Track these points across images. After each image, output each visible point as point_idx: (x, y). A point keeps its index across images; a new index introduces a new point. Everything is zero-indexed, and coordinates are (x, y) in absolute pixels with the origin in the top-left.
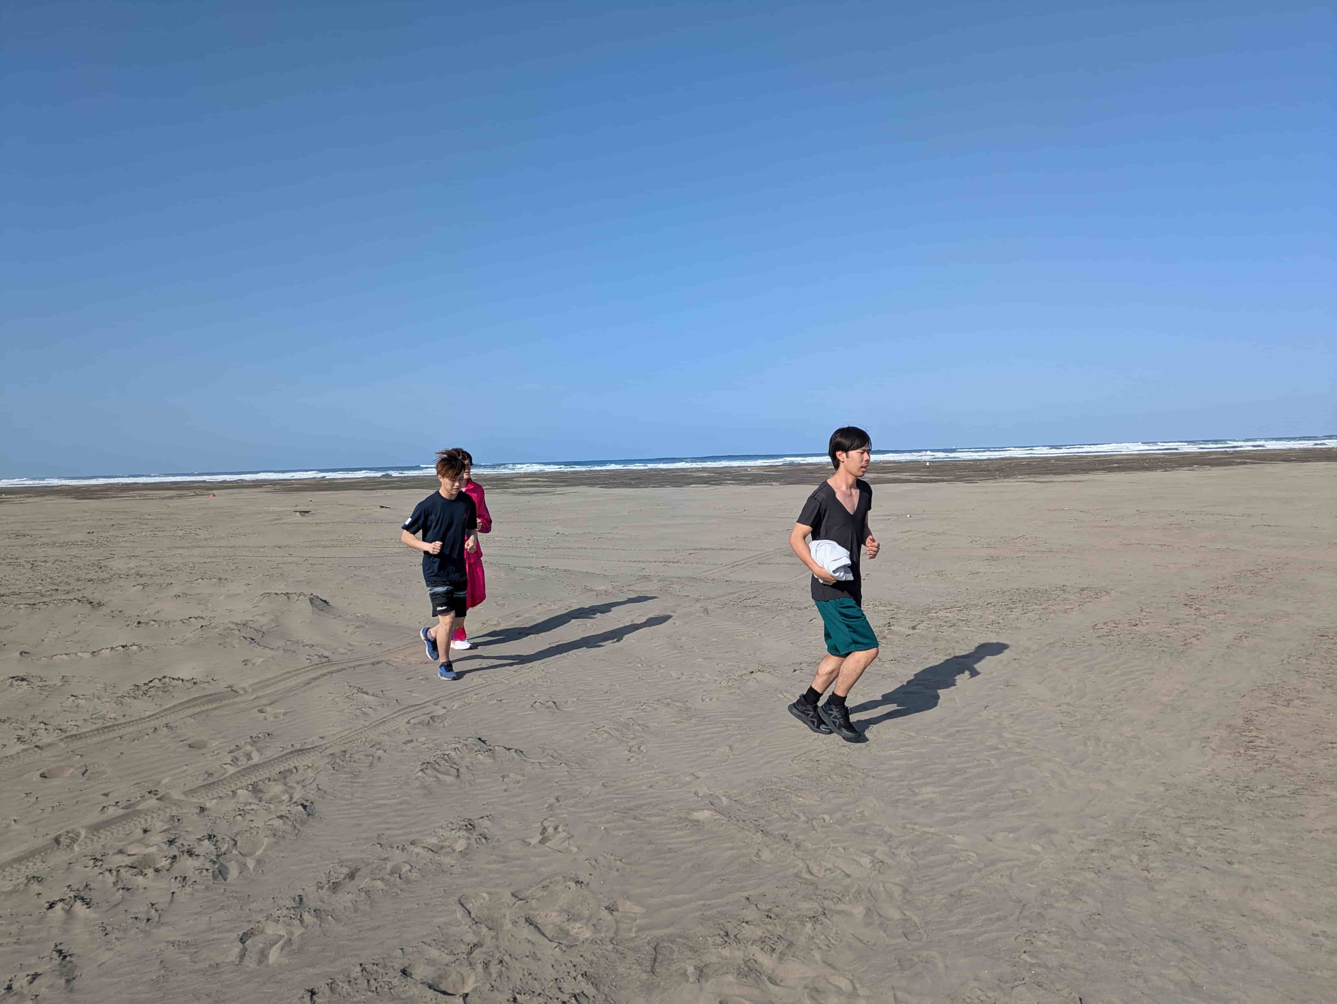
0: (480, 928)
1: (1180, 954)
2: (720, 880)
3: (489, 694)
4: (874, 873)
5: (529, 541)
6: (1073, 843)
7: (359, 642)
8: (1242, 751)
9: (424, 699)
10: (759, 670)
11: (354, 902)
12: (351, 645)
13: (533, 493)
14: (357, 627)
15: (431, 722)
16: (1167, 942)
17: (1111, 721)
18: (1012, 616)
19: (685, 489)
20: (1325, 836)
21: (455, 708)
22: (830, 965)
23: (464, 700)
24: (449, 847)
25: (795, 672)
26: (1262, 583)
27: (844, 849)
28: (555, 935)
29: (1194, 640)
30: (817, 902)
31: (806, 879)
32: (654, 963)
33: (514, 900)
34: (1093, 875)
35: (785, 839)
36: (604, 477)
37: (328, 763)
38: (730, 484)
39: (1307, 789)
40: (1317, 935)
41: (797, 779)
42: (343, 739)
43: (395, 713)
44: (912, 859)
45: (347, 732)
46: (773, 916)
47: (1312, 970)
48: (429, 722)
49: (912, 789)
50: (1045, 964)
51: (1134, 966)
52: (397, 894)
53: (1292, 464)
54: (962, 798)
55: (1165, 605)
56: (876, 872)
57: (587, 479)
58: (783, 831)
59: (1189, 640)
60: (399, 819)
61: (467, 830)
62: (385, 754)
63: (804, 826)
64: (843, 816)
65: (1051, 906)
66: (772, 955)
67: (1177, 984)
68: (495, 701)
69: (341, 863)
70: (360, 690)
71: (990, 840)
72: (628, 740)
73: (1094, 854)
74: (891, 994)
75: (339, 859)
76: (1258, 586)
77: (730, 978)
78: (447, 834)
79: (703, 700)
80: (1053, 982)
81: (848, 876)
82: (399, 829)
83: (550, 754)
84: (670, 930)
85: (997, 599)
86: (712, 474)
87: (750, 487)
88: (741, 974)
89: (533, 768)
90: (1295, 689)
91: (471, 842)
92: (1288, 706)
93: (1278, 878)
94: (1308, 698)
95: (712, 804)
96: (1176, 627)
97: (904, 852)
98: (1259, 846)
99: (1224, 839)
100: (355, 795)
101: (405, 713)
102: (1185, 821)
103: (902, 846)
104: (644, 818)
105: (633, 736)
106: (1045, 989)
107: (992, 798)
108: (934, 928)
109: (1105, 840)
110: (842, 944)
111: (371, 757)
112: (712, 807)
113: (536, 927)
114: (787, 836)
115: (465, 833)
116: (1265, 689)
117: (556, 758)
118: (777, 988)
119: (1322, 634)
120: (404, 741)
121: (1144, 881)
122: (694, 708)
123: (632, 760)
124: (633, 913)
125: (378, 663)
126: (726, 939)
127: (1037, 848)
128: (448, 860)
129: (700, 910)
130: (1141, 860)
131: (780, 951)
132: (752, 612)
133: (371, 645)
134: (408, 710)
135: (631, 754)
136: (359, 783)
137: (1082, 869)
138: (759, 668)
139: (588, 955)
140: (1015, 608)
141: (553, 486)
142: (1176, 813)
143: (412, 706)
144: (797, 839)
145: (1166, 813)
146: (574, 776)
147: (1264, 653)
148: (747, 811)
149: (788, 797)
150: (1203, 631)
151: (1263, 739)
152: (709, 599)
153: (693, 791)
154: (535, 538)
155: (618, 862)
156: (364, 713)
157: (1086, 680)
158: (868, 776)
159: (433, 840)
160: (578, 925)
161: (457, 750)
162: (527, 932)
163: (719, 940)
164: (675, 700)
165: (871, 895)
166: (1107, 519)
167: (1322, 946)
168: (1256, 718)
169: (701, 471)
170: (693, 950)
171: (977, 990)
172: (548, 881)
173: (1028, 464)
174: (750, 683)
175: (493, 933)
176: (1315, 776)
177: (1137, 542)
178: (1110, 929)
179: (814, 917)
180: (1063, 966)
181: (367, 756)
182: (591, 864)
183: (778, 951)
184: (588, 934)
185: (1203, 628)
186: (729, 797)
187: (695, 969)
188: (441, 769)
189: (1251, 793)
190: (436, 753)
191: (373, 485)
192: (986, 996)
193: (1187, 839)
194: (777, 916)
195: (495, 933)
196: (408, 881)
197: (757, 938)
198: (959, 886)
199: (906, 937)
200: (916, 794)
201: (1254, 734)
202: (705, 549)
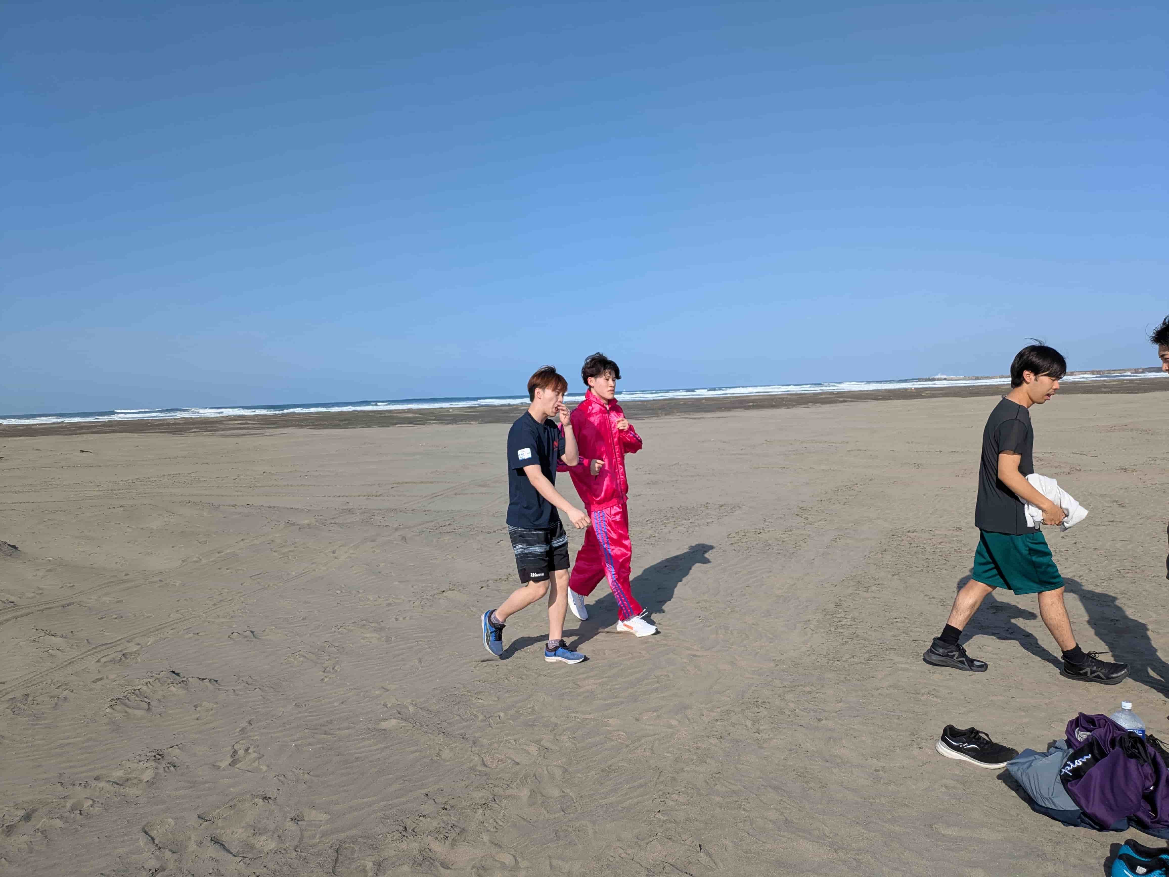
0: (164, 853)
1: (778, 798)
2: (402, 781)
3: (185, 628)
4: (540, 759)
5: (234, 481)
6: (703, 715)
7: (49, 585)
8: (833, 629)
9: (117, 637)
10: (450, 589)
11: (29, 843)
12: (39, 589)
13: (242, 435)
14: (48, 571)
15: (123, 659)
16: (770, 789)
17: (737, 612)
18: (666, 531)
19: (392, 428)
20: (888, 692)
21: (148, 644)
22: (496, 844)
23: (159, 635)
24: (136, 778)
25: (482, 589)
26: (853, 496)
27: (515, 741)
28: (241, 850)
29: (802, 543)
30: (488, 790)
31: (480, 771)
32: (336, 864)
33: (201, 821)
34: (717, 740)
35: (463, 738)
36: (312, 419)
37: (8, 708)
38: (434, 423)
39: (877, 656)
40: (878, 770)
41: (478, 683)
42: (26, 683)
43: (83, 653)
44: (572, 743)
45: (32, 675)
46: (448, 807)
47: (873, 799)
48: (121, 659)
49: (576, 683)
50: (674, 820)
51: (743, 812)
52: (77, 831)
53: (879, 402)
54: (616, 686)
55: (782, 516)
56: (542, 758)
57: (298, 421)
58: (462, 731)
59: (798, 544)
60: (83, 757)
61: (155, 760)
62: (72, 694)
63: (482, 724)
64: (516, 712)
65: (682, 770)
66: (445, 843)
67: (774, 822)
68: (191, 635)
69: (17, 806)
70: (48, 633)
71: (637, 720)
72: (323, 661)
73: (718, 723)
74: (548, 862)
75: (14, 802)
76: (850, 498)
77: (406, 868)
78: (134, 766)
79: (397, 620)
80: (679, 834)
81: (518, 764)
82: (82, 766)
83: (245, 681)
84: (354, 832)
85: (655, 517)
86: (417, 415)
87: (450, 426)
88: (416, 863)
89: (228, 695)
90: (873, 578)
91: (159, 771)
92: (867, 591)
93: (853, 729)
94: (882, 584)
95: (400, 713)
96: (790, 533)
97: (566, 737)
98: (841, 704)
99: (815, 701)
100: (36, 737)
101: (96, 652)
102: (788, 690)
103: (564, 733)
104: (334, 733)
105: (328, 657)
106: (673, 841)
107: (641, 685)
108: (588, 800)
109: (727, 711)
110: (509, 824)
111: (56, 698)
112: (399, 715)
113: (221, 845)
114: (466, 735)
115: (154, 764)
116: (852, 579)
117: (251, 684)
118: (449, 871)
119: (893, 534)
120: (93, 680)
121: (755, 741)
122: (388, 627)
123: (326, 680)
124: (318, 820)
125: (69, 604)
126: (404, 833)
127: (674, 722)
128: (132, 791)
129: (382, 810)
130: (753, 724)
131: (452, 838)
132: (447, 538)
133: (62, 587)
134: (99, 649)
135: (326, 675)
136: (41, 725)
137: (708, 737)
138: (451, 587)
139: (271, 866)
140: (668, 523)
141: (262, 428)
142: (782, 683)
143: (105, 644)
144: (474, 737)
145: (774, 684)
146: (268, 700)
147: (852, 551)
148: (431, 716)
149: (470, 700)
150: (809, 536)
151: (848, 618)
152: (408, 528)
153: (382, 703)
154: (242, 477)
155: (306, 776)
156: (51, 655)
157: (720, 580)
158: (540, 675)
159: (119, 774)
160: (264, 838)
161: (149, 685)
162: (212, 851)
163: (397, 835)
164: (371, 621)
165: (536, 778)
166: (743, 448)
167: (881, 778)
168: (844, 603)
169: (407, 412)
170: (373, 848)
171: (619, 848)
172: (236, 800)
173: (684, 404)
174: (441, 601)
175: (176, 856)
176: (883, 645)
177: (764, 466)
178: (727, 784)
179: (485, 804)
180: (689, 820)
181: (51, 697)
182: (279, 780)
183: (450, 839)
184: (272, 845)
185: (809, 533)
186: (415, 705)
187: (374, 864)
188: (131, 704)
189: (838, 663)
190: (127, 689)
191: (74, 430)
192: (626, 853)
193: (789, 704)
194: (452, 807)
195: (179, 856)
196: (89, 816)
197: (431, 829)
198: (610, 762)
199: (564, 811)
200: (579, 687)
201: (842, 615)
202: (406, 483)
